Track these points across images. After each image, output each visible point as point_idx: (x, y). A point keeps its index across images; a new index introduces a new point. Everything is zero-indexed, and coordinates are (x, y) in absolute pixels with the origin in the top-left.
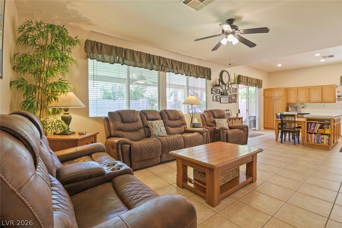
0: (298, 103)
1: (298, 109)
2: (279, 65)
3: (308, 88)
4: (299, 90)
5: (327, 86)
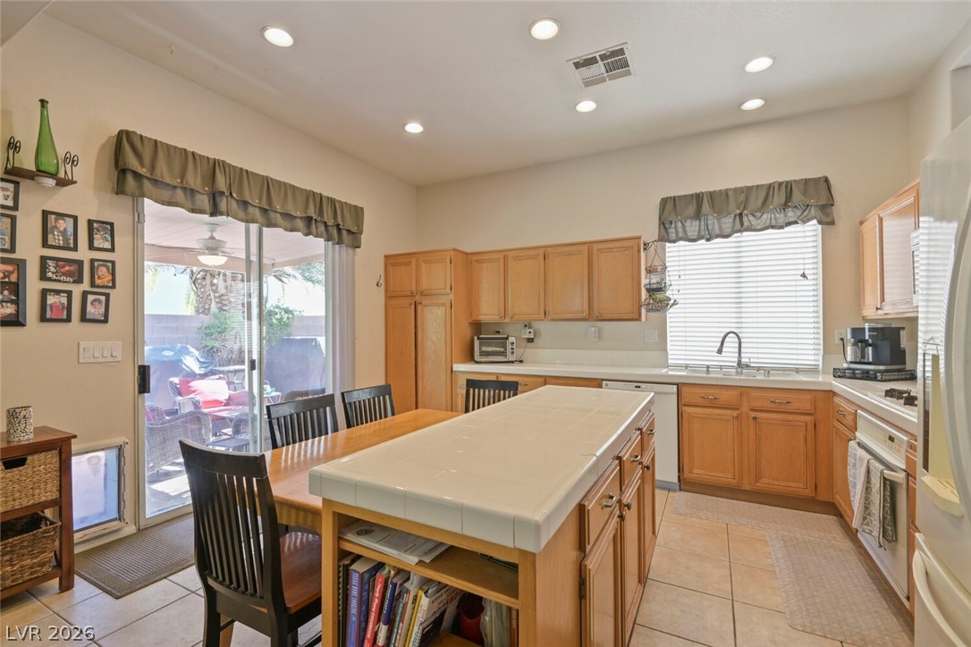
0: (507, 320)
1: (509, 347)
3: (541, 252)
4: (510, 260)
5: (610, 245)
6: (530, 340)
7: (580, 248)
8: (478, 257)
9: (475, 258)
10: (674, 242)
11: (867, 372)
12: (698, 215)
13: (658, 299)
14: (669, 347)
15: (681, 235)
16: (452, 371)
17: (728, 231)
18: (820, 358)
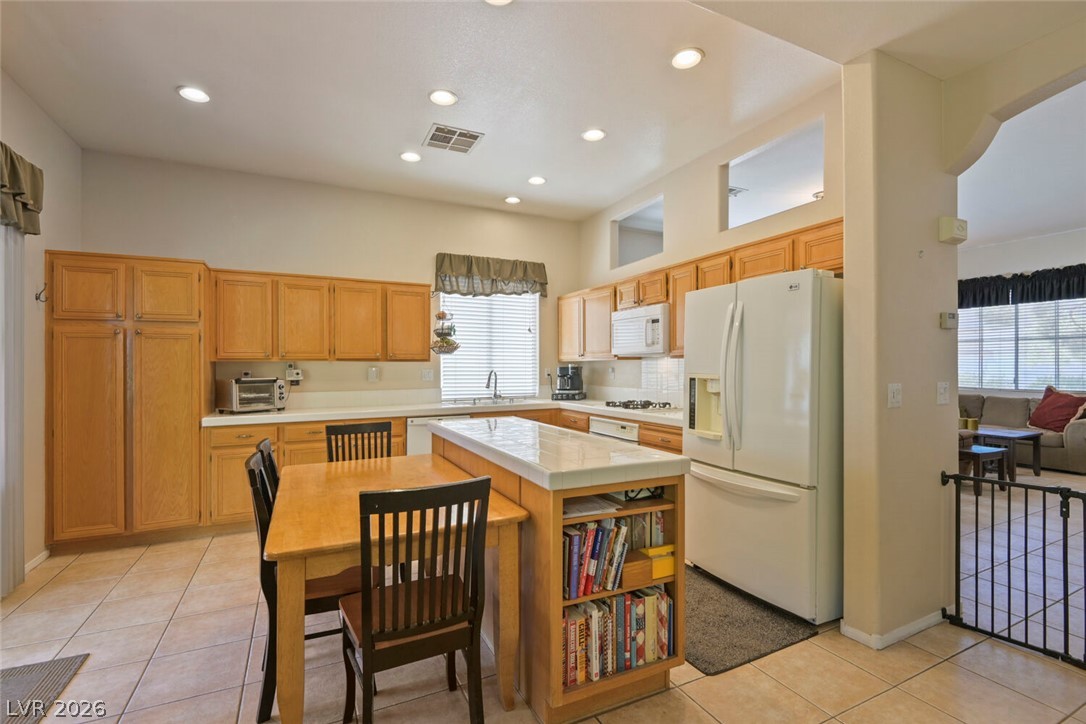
0: (275, 359)
1: (277, 392)
2: (194, 94)
3: (325, 284)
4: (282, 288)
5: (411, 289)
6: (295, 383)
7: (374, 286)
8: (230, 277)
9: (222, 277)
10: (449, 293)
11: (568, 395)
12: (469, 274)
13: (446, 342)
14: (442, 385)
15: (455, 288)
16: (200, 427)
17: (488, 291)
18: (537, 388)
